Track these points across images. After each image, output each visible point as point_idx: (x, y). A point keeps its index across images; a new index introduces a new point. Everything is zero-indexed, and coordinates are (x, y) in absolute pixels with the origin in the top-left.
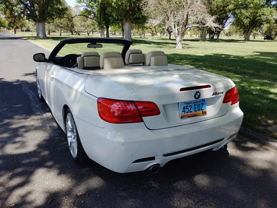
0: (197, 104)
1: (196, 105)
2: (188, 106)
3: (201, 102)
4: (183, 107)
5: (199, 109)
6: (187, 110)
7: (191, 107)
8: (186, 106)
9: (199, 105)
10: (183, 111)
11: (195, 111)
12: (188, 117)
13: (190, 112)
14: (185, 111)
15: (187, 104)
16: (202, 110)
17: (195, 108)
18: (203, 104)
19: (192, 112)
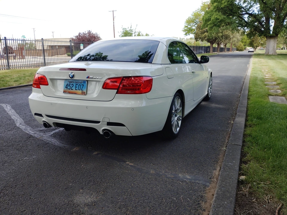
0: (79, 84)
1: (77, 85)
2: (70, 84)
3: (82, 84)
4: (66, 84)
5: (79, 89)
6: (69, 87)
7: (72, 85)
8: (69, 84)
9: (80, 86)
10: (66, 87)
11: (76, 90)
12: (69, 93)
13: (71, 89)
14: (67, 88)
15: (70, 82)
16: (82, 90)
17: (76, 87)
18: (83, 85)
19: (73, 89)
